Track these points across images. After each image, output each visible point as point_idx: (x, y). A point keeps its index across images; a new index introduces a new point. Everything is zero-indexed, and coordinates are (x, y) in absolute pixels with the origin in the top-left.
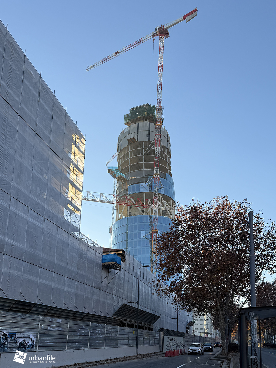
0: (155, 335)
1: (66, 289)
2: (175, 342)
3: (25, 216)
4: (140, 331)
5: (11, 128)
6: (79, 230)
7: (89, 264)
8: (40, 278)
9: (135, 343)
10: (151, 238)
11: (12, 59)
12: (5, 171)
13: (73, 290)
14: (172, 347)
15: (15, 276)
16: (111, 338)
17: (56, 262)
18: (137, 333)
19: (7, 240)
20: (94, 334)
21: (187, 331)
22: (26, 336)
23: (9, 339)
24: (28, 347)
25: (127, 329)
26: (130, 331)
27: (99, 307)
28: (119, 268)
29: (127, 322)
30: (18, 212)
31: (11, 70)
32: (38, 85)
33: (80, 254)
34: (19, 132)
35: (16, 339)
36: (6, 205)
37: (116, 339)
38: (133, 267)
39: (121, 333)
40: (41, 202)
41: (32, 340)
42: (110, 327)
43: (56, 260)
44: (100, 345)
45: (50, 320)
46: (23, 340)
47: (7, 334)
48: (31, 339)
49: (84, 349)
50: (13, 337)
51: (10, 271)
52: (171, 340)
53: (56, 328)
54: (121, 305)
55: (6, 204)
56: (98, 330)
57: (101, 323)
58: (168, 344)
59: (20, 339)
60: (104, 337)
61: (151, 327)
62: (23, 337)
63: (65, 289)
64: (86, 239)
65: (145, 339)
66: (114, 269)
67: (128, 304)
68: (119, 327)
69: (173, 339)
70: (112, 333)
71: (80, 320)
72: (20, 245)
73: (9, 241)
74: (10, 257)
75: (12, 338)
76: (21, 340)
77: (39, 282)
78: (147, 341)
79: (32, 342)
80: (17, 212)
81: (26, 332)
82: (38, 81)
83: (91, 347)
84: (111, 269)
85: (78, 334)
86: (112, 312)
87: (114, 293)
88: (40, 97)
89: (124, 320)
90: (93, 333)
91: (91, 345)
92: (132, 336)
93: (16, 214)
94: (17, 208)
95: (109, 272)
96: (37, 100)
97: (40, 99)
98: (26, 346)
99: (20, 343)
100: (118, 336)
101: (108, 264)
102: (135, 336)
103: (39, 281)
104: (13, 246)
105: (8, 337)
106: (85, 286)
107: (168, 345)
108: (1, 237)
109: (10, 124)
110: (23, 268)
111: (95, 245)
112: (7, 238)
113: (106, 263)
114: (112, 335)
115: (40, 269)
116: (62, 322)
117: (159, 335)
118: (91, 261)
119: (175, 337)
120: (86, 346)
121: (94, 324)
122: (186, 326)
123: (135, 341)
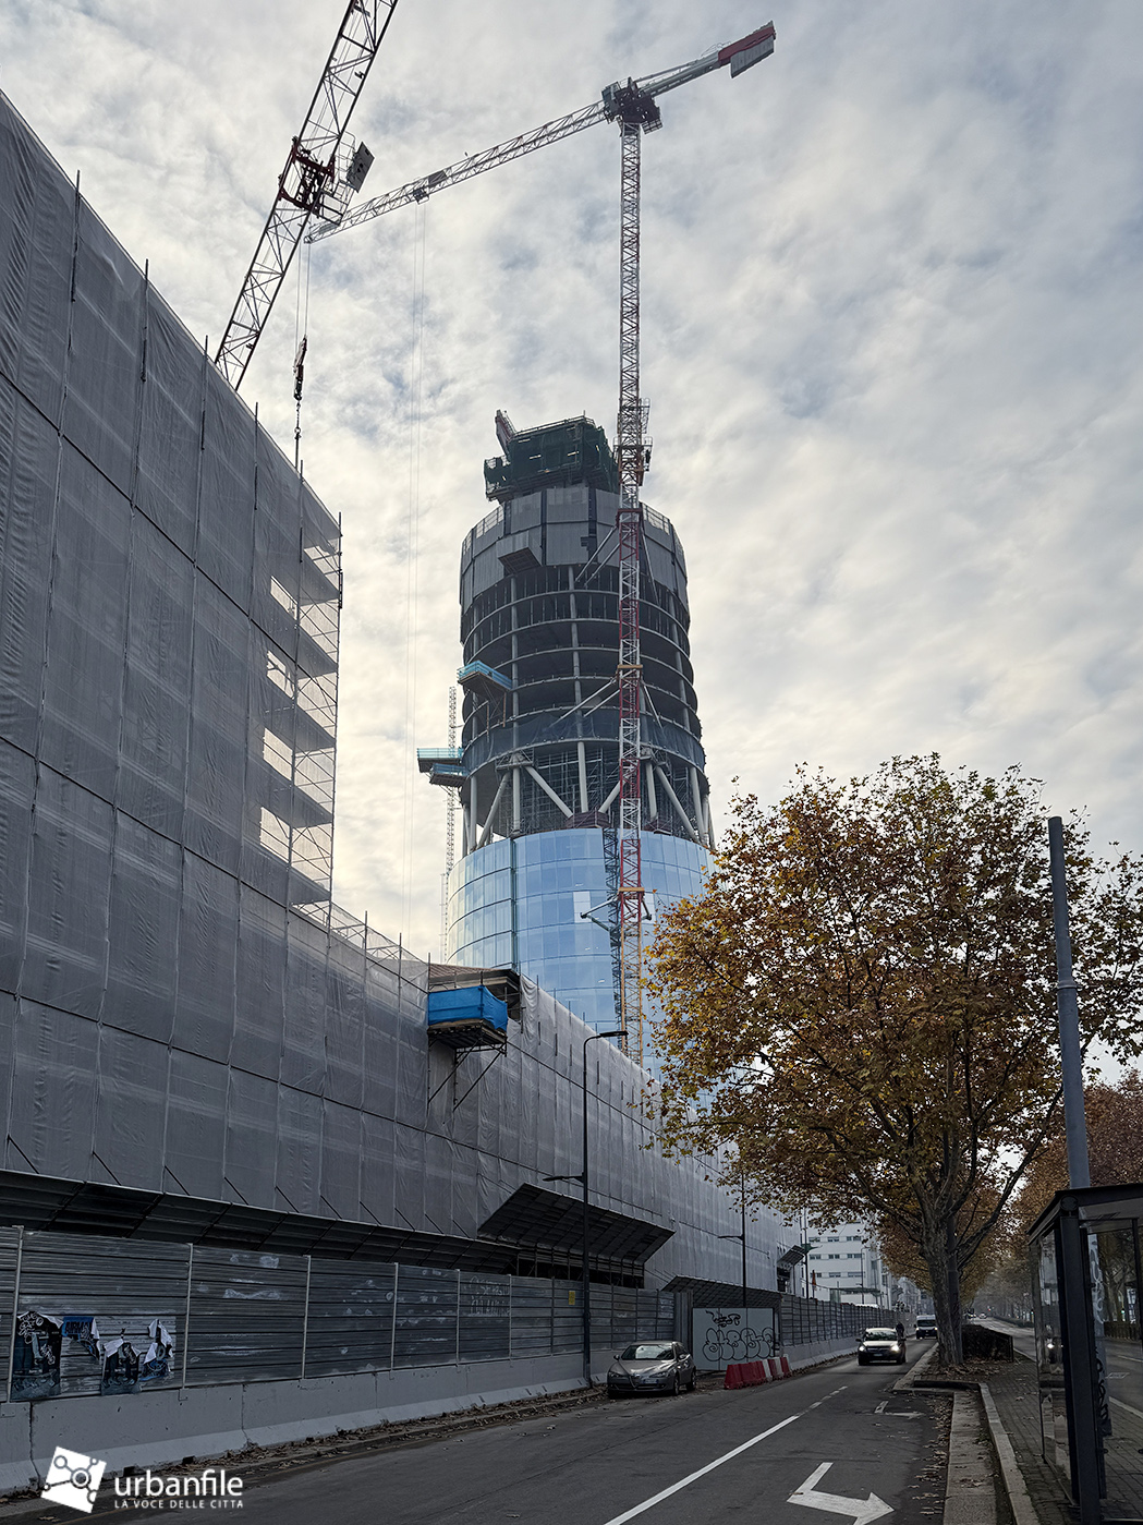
0: (658, 1304)
1: (285, 1131)
2: (738, 1328)
3: (100, 842)
4: (597, 1292)
5: (31, 486)
6: (328, 896)
7: (373, 1031)
8: (173, 1091)
9: (580, 1339)
10: (613, 918)
11: (23, 207)
12: (8, 660)
13: (311, 1137)
14: (727, 1351)
15: (69, 1087)
16: (480, 1322)
17: (238, 1023)
18: (584, 1298)
19: (30, 939)
20: (410, 1311)
21: (781, 1285)
22: (132, 1327)
23: (66, 1342)
24: (147, 1371)
25: (543, 1285)
26: (559, 1293)
27: (422, 1200)
28: (499, 1042)
29: (540, 1259)
30: (72, 826)
31: (20, 251)
32: (138, 311)
33: (337, 989)
34: (63, 502)
35: (96, 1340)
36: (19, 799)
37: (500, 1328)
38: (553, 1037)
39: (522, 1302)
40: (164, 786)
41: (160, 1344)
42: (476, 1277)
43: (236, 1017)
44: (441, 1354)
45: (234, 1258)
46: (124, 1346)
47: (57, 1322)
48: (158, 1340)
49: (374, 1373)
50: (82, 1336)
51: (45, 1068)
52: (722, 1321)
53: (257, 1291)
54: (513, 1192)
55: (18, 796)
56: (430, 1295)
57: (438, 1264)
58: (713, 1339)
59: (109, 1340)
60: (454, 1319)
61: (637, 1273)
62: (123, 1330)
63: (281, 1134)
64: (358, 929)
65: (619, 1323)
66: (477, 1048)
67: (542, 1185)
68: (511, 1279)
69: (733, 1317)
70: (485, 1301)
71: (348, 1256)
72: (84, 960)
73: (36, 942)
74: (44, 1008)
75: (76, 1338)
76: (113, 1347)
77: (170, 1108)
78: (627, 1330)
79: (162, 1351)
80: (68, 825)
81: (133, 1312)
82: (136, 297)
83: (401, 1363)
84: (468, 1049)
85: (349, 1312)
86: (478, 1219)
87: (481, 1142)
88: (147, 362)
89: (527, 1250)
90: (409, 1305)
91: (401, 1356)
92: (568, 1312)
93: (62, 834)
94: (63, 810)
95: (456, 1059)
96: (134, 372)
97: (148, 371)
98: (137, 1367)
99: (109, 1359)
100: (511, 1313)
101: (453, 1028)
102: (576, 1312)
103: (167, 1104)
104: (54, 966)
105: (59, 1338)
106: (363, 1118)
107: (710, 1344)
108: (5, 929)
109: (25, 470)
110: (99, 1054)
111: (398, 955)
112: (27, 933)
113: (445, 1024)
114: (485, 1312)
115: (174, 1056)
116: (279, 1265)
117: (675, 1302)
118: (384, 1019)
119: (741, 1311)
120: (381, 1358)
121: (410, 1269)
122: (775, 1264)
123: (579, 1331)
